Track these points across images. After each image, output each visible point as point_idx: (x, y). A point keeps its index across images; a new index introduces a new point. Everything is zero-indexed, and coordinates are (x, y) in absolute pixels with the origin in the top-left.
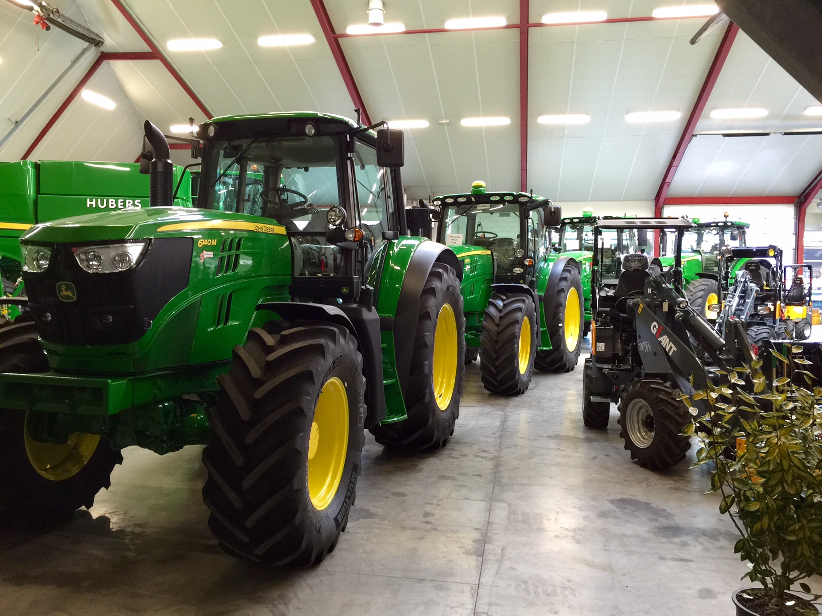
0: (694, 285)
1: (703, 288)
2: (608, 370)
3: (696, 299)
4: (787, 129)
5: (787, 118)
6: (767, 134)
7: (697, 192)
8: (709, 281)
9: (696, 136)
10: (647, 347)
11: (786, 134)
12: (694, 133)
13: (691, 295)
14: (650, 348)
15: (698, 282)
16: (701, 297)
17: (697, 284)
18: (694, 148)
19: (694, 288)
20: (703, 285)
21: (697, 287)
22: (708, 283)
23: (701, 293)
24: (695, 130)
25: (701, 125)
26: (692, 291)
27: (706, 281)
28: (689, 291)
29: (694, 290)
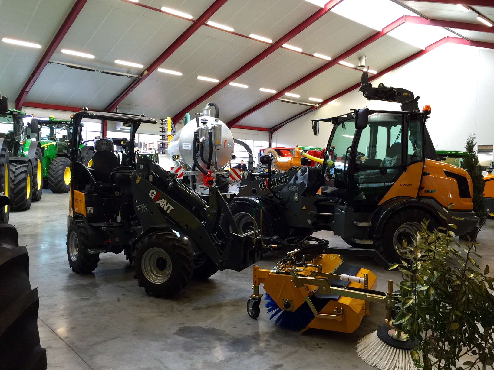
0: (56, 161)
1: (63, 164)
2: (105, 228)
3: (59, 171)
4: (104, 70)
5: (104, 63)
6: (94, 71)
7: (44, 100)
8: (66, 159)
9: (50, 63)
10: (143, 208)
11: (103, 72)
12: (50, 61)
13: (55, 168)
14: (146, 209)
15: (59, 160)
16: (61, 169)
17: (58, 161)
18: (48, 70)
19: (56, 163)
20: (62, 161)
21: (59, 162)
22: (65, 160)
23: (61, 167)
24: (50, 59)
25: (54, 57)
26: (55, 166)
27: (63, 159)
28: (53, 166)
29: (56, 164)
